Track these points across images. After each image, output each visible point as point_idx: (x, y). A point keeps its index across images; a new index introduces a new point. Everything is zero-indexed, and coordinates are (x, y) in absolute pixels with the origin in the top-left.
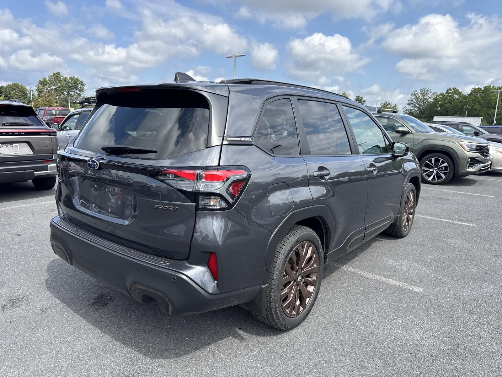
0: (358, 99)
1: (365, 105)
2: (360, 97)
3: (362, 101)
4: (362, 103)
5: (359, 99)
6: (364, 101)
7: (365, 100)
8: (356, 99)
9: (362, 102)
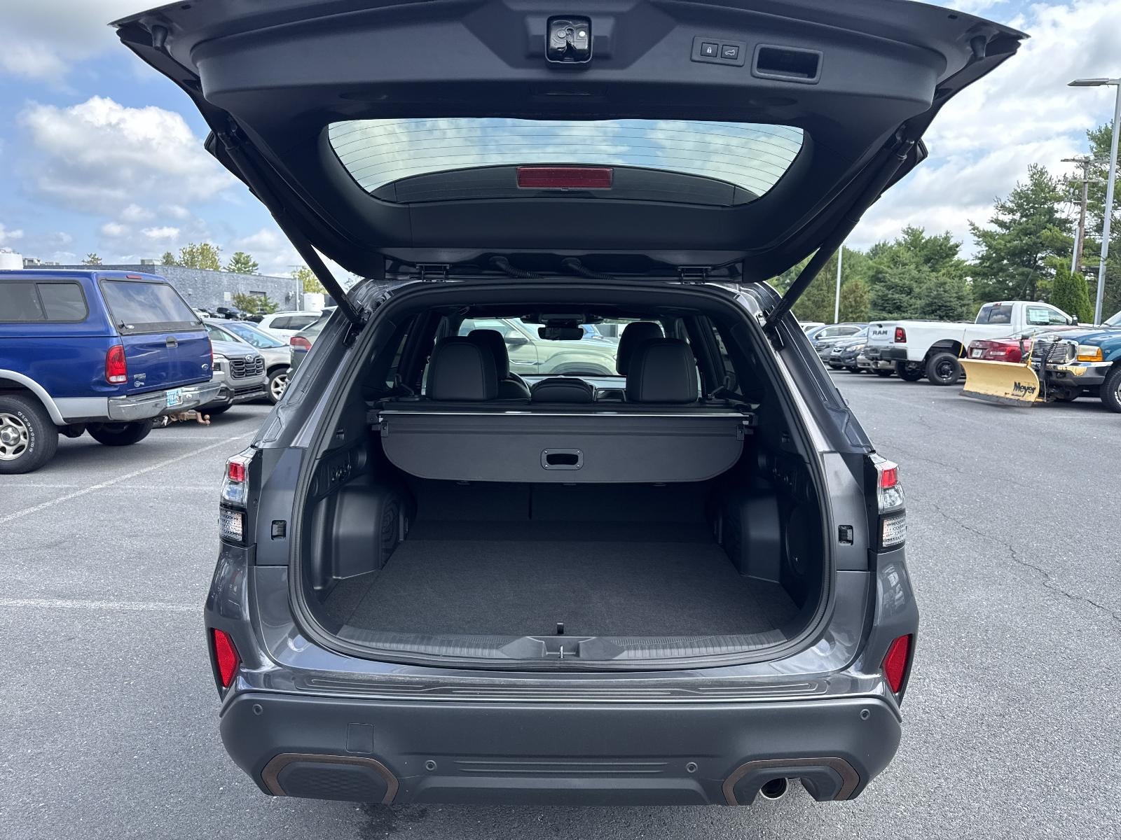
0: (239, 259)
1: (257, 274)
2: (243, 256)
3: (250, 264)
4: (251, 268)
5: (242, 259)
6: (255, 265)
7: (257, 262)
8: (234, 259)
9: (250, 266)
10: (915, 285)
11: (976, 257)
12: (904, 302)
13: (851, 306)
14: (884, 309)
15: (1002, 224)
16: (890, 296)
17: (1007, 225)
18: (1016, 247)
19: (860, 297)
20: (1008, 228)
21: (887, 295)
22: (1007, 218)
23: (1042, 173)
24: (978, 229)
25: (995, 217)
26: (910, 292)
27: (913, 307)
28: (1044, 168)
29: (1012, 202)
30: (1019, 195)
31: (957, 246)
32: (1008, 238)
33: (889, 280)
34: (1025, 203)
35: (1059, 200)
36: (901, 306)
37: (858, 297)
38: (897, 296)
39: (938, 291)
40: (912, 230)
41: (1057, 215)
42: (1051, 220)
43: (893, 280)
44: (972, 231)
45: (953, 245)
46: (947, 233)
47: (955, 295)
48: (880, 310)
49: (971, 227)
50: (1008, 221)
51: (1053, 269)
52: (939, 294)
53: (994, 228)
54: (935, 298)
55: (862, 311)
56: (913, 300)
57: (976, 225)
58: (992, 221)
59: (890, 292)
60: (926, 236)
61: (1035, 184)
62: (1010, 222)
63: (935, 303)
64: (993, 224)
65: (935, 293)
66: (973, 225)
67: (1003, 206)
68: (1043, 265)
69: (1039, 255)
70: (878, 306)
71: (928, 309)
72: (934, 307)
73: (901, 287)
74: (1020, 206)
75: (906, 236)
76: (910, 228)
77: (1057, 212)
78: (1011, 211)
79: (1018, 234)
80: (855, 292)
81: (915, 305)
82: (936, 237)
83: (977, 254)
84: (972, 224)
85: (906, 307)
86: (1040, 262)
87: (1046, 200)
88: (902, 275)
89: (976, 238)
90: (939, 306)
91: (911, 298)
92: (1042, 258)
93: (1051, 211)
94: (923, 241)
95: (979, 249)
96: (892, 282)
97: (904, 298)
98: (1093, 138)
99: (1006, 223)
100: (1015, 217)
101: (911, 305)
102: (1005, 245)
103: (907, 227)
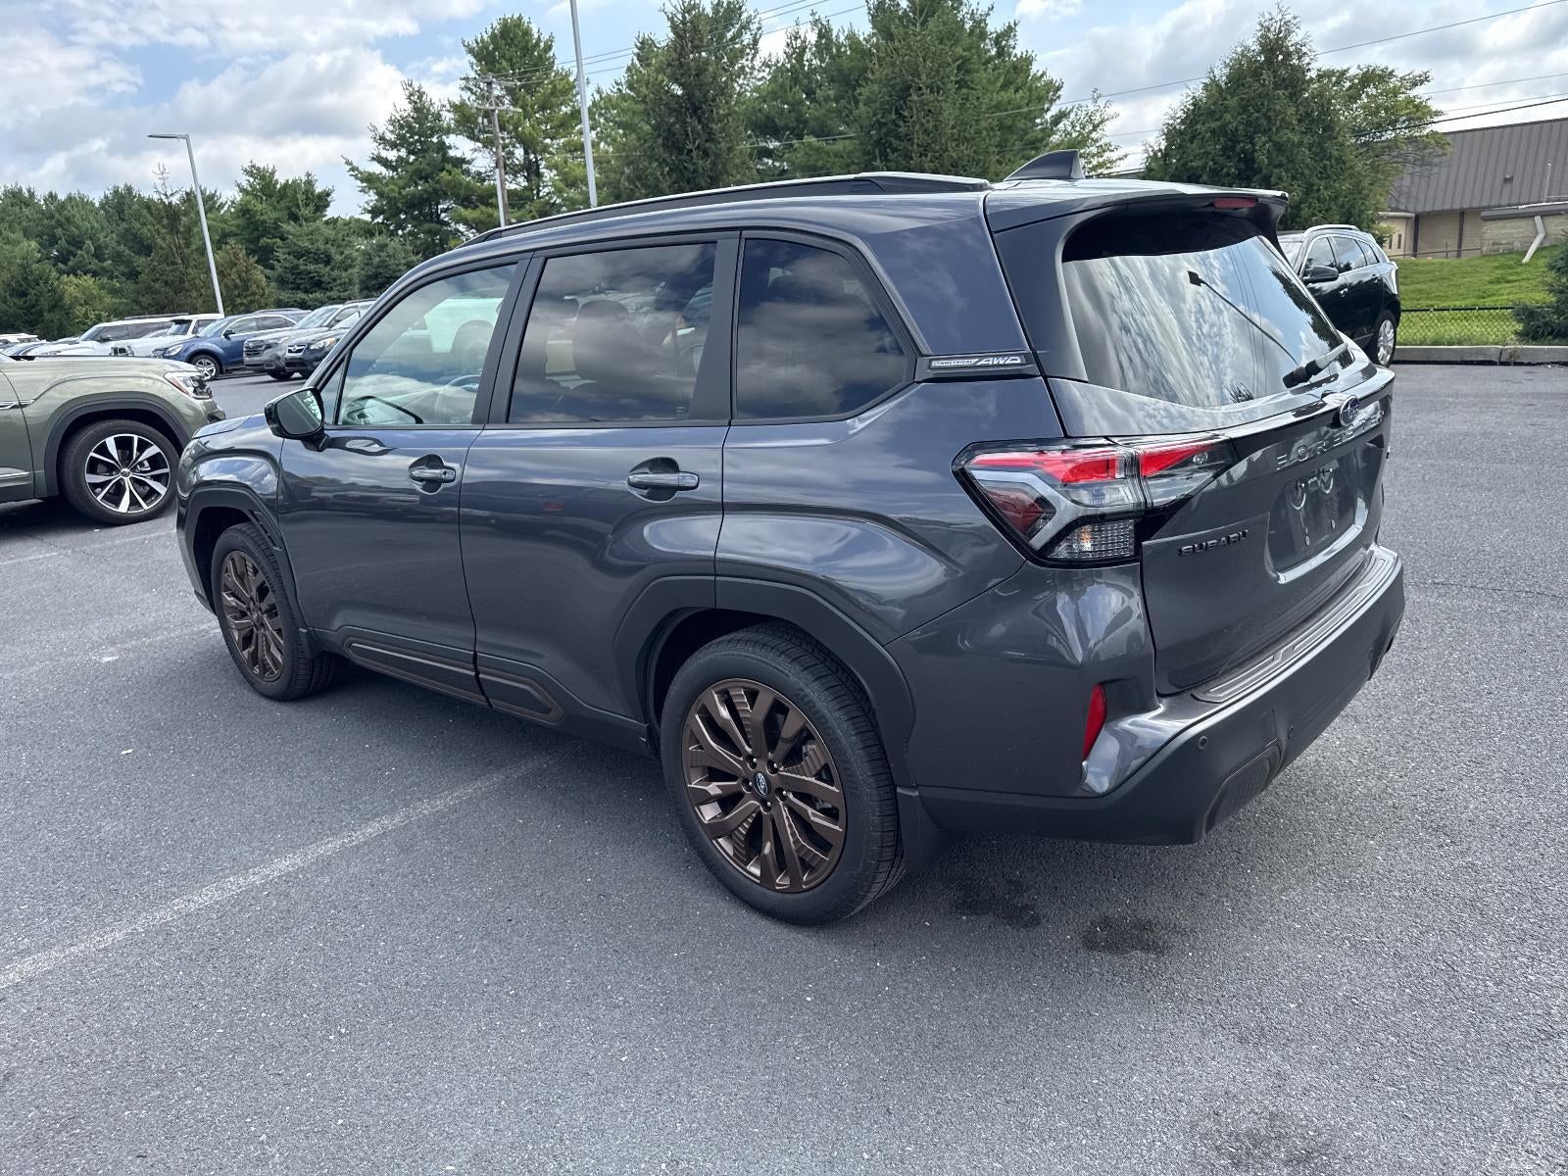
10: (333, 250)
11: (365, 209)
12: (324, 276)
13: (236, 287)
14: (297, 288)
15: (385, 162)
16: (302, 267)
17: (394, 164)
18: (413, 195)
19: (246, 272)
20: (394, 169)
21: (297, 266)
22: (392, 155)
23: (421, 95)
24: (357, 169)
25: (376, 153)
26: (328, 261)
27: (338, 282)
28: (420, 87)
29: (392, 132)
30: (399, 124)
31: (328, 195)
32: (401, 183)
33: (295, 244)
34: (408, 135)
35: (448, 131)
36: (322, 282)
37: (242, 271)
38: (312, 267)
39: (380, 256)
40: (258, 169)
41: (452, 153)
42: (446, 159)
43: (300, 243)
44: (351, 173)
45: (322, 193)
46: (308, 175)
47: (403, 262)
48: (293, 289)
49: (349, 167)
50: (394, 159)
51: (461, 225)
52: (383, 262)
53: (377, 169)
54: (379, 267)
55: (254, 294)
56: (336, 273)
57: (355, 164)
58: (373, 159)
59: (301, 261)
60: (281, 178)
61: (416, 110)
62: (396, 161)
63: (381, 274)
64: (375, 163)
65: (378, 259)
66: (351, 164)
67: (382, 138)
68: (447, 219)
69: (440, 207)
70: (287, 283)
71: (373, 283)
72: (380, 280)
73: (315, 253)
74: (401, 137)
75: (252, 180)
76: (253, 166)
77: (450, 147)
78: (394, 146)
79: (411, 176)
80: (236, 264)
81: (340, 279)
82: (294, 181)
83: (366, 205)
84: (347, 163)
85: (329, 283)
86: (443, 215)
87: (433, 131)
88: (310, 237)
89: (359, 183)
90: (386, 278)
91: (332, 270)
92: (445, 211)
93: (442, 148)
94: (278, 186)
95: (366, 198)
96: (300, 246)
97: (324, 270)
98: (471, 51)
99: (391, 161)
100: (400, 154)
101: (335, 280)
102: (400, 193)
103: (250, 164)
